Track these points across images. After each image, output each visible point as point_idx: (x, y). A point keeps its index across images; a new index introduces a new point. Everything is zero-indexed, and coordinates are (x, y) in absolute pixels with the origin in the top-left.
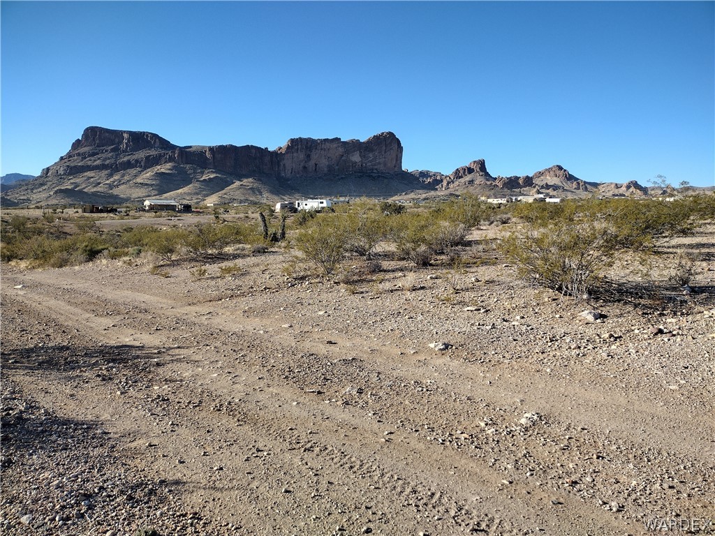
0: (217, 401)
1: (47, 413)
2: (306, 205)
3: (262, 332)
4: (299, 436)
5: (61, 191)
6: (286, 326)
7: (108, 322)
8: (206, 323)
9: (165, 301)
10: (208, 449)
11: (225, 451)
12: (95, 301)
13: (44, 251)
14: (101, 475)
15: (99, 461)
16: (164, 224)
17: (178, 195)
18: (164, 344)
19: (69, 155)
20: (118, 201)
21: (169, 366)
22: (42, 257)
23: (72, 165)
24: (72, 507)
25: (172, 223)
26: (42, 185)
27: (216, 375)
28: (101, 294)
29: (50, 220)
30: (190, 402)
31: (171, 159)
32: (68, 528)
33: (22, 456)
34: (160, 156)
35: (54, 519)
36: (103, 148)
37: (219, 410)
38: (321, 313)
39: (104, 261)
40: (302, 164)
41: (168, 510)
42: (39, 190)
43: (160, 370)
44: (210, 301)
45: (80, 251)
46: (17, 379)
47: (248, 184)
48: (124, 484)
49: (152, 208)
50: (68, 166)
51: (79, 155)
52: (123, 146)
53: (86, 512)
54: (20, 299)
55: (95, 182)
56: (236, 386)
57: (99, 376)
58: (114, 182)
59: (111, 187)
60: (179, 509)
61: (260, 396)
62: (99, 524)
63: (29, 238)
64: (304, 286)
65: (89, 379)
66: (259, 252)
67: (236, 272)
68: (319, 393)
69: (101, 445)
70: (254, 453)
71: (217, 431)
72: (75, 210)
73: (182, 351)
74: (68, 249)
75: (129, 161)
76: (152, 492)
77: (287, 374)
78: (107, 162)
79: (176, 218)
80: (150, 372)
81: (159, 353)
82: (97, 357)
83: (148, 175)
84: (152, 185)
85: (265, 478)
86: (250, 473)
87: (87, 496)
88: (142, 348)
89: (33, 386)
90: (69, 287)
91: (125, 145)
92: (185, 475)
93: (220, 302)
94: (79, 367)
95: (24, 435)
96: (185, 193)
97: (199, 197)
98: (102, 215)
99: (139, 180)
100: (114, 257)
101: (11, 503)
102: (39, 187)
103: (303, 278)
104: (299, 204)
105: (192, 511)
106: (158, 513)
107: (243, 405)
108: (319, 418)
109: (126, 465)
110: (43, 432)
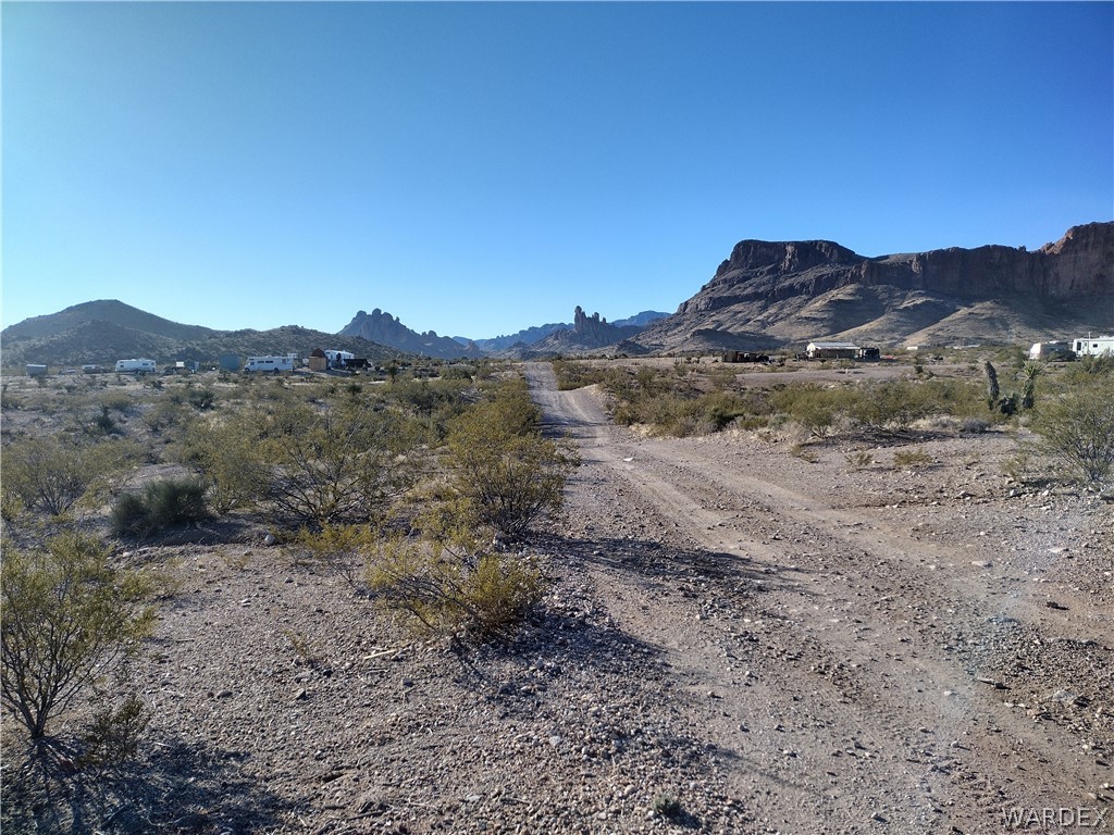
0: (825, 659)
1: (611, 624)
2: (1095, 346)
3: (933, 567)
4: (933, 745)
5: (699, 332)
6: (980, 563)
7: (715, 518)
8: (848, 540)
9: (800, 497)
10: (786, 723)
11: (809, 733)
12: (708, 488)
13: (667, 414)
14: (644, 716)
15: (648, 698)
16: (833, 379)
17: (861, 334)
18: (778, 561)
19: (714, 283)
20: (772, 344)
21: (775, 593)
22: (664, 422)
23: (716, 298)
24: (602, 743)
25: (845, 378)
26: (678, 325)
27: (836, 621)
28: (718, 479)
29: (682, 372)
30: (784, 652)
31: (854, 279)
32: (592, 765)
33: (572, 668)
34: (838, 275)
35: (579, 750)
36: (757, 270)
37: (823, 673)
38: (1056, 551)
39: (736, 432)
40: (1095, 271)
41: (706, 785)
42: (674, 332)
43: (761, 597)
44: (867, 506)
45: (707, 416)
46: (596, 575)
47: (983, 311)
48: (665, 735)
49: (818, 354)
50: (710, 298)
51: (725, 281)
52: (785, 265)
53: (614, 754)
54: (625, 475)
55: (744, 320)
56: (860, 644)
57: (682, 589)
58: (768, 317)
59: (764, 324)
60: (720, 788)
61: (894, 668)
62: (623, 773)
63: (653, 396)
64: (1039, 498)
65: (671, 591)
66: (973, 431)
67: (920, 464)
68: (1000, 687)
69: (656, 679)
70: (850, 748)
71: (808, 701)
72: (715, 358)
73: (799, 576)
74: (695, 413)
75: (791, 286)
76: (694, 756)
77: (952, 643)
78: (762, 289)
79: (853, 370)
80: (747, 597)
81: (767, 572)
82: (688, 563)
83: (817, 304)
84: (822, 320)
85: (853, 789)
86: (833, 774)
87: (621, 736)
88: (747, 561)
89: (608, 588)
90: (683, 465)
91: (788, 263)
92: (742, 748)
93: (881, 510)
94: (664, 574)
95: (581, 644)
96: (872, 330)
97: (896, 335)
98: (749, 365)
99: (804, 313)
100: (748, 427)
101: (547, 718)
102: (675, 328)
103: (1041, 484)
104: (1079, 344)
105: (735, 797)
106: (692, 784)
107: (861, 674)
108: (982, 727)
109: (676, 712)
110: (600, 645)
